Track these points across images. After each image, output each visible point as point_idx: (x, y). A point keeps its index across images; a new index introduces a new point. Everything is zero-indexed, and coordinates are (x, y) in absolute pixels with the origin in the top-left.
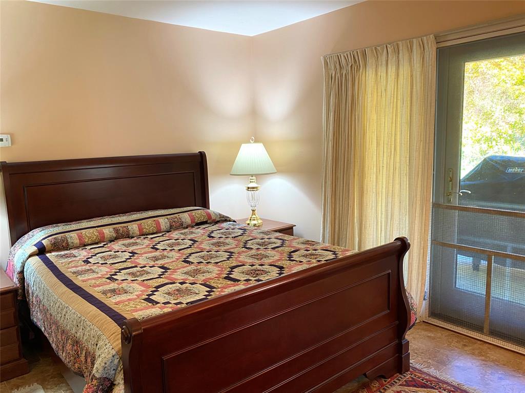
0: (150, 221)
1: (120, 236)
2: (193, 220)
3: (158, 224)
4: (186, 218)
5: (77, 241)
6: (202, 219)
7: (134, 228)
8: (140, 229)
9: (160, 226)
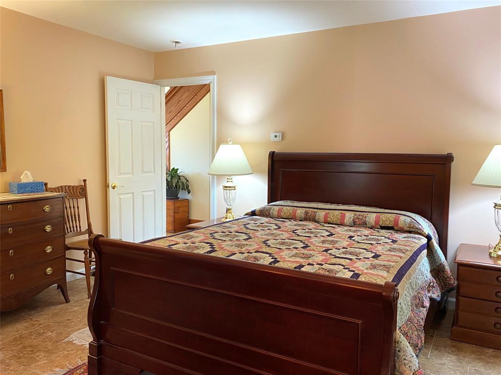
0: (337, 212)
1: (308, 218)
2: (377, 222)
3: (343, 216)
4: (371, 218)
5: (275, 213)
6: (387, 224)
7: (321, 215)
8: (326, 216)
9: (344, 220)
